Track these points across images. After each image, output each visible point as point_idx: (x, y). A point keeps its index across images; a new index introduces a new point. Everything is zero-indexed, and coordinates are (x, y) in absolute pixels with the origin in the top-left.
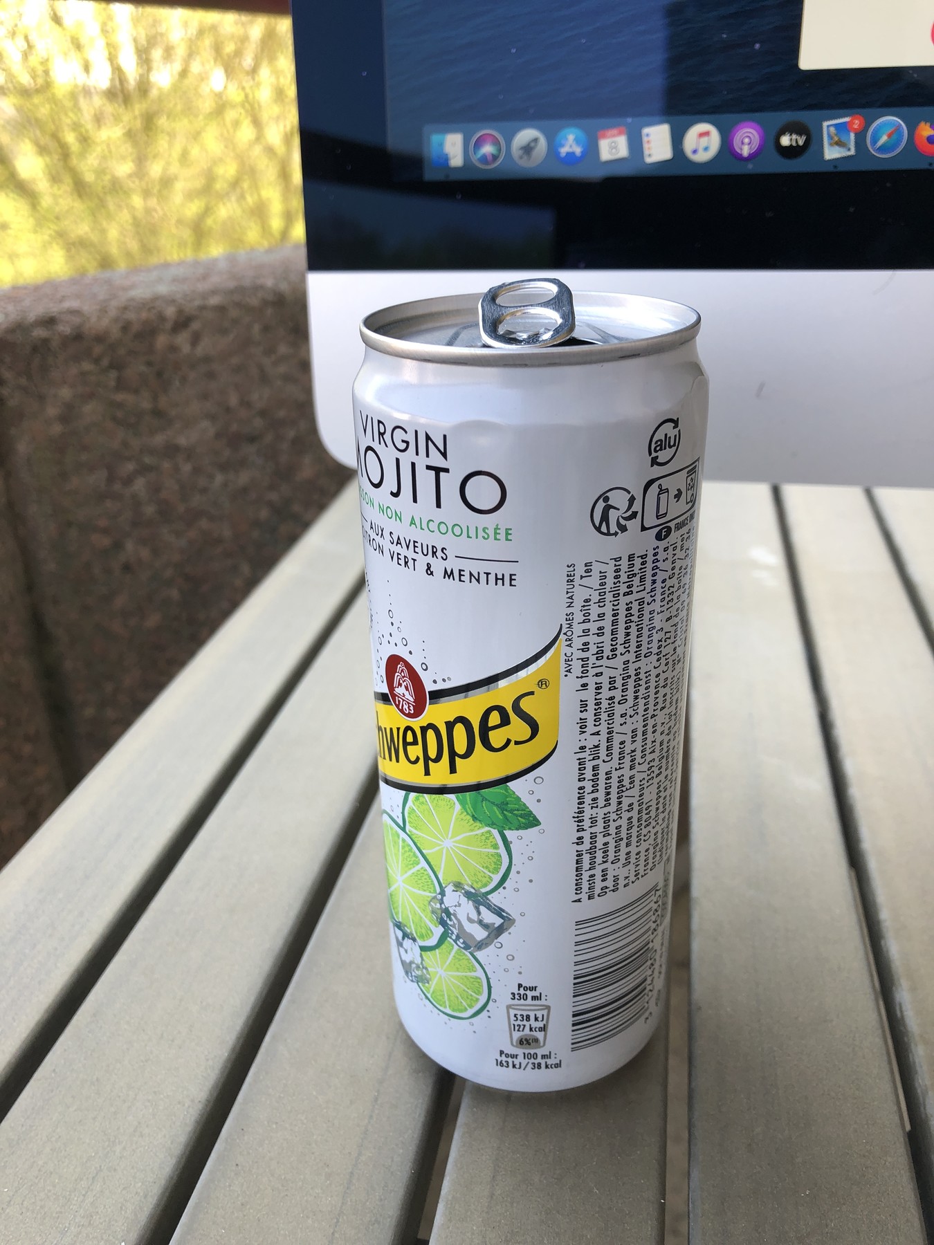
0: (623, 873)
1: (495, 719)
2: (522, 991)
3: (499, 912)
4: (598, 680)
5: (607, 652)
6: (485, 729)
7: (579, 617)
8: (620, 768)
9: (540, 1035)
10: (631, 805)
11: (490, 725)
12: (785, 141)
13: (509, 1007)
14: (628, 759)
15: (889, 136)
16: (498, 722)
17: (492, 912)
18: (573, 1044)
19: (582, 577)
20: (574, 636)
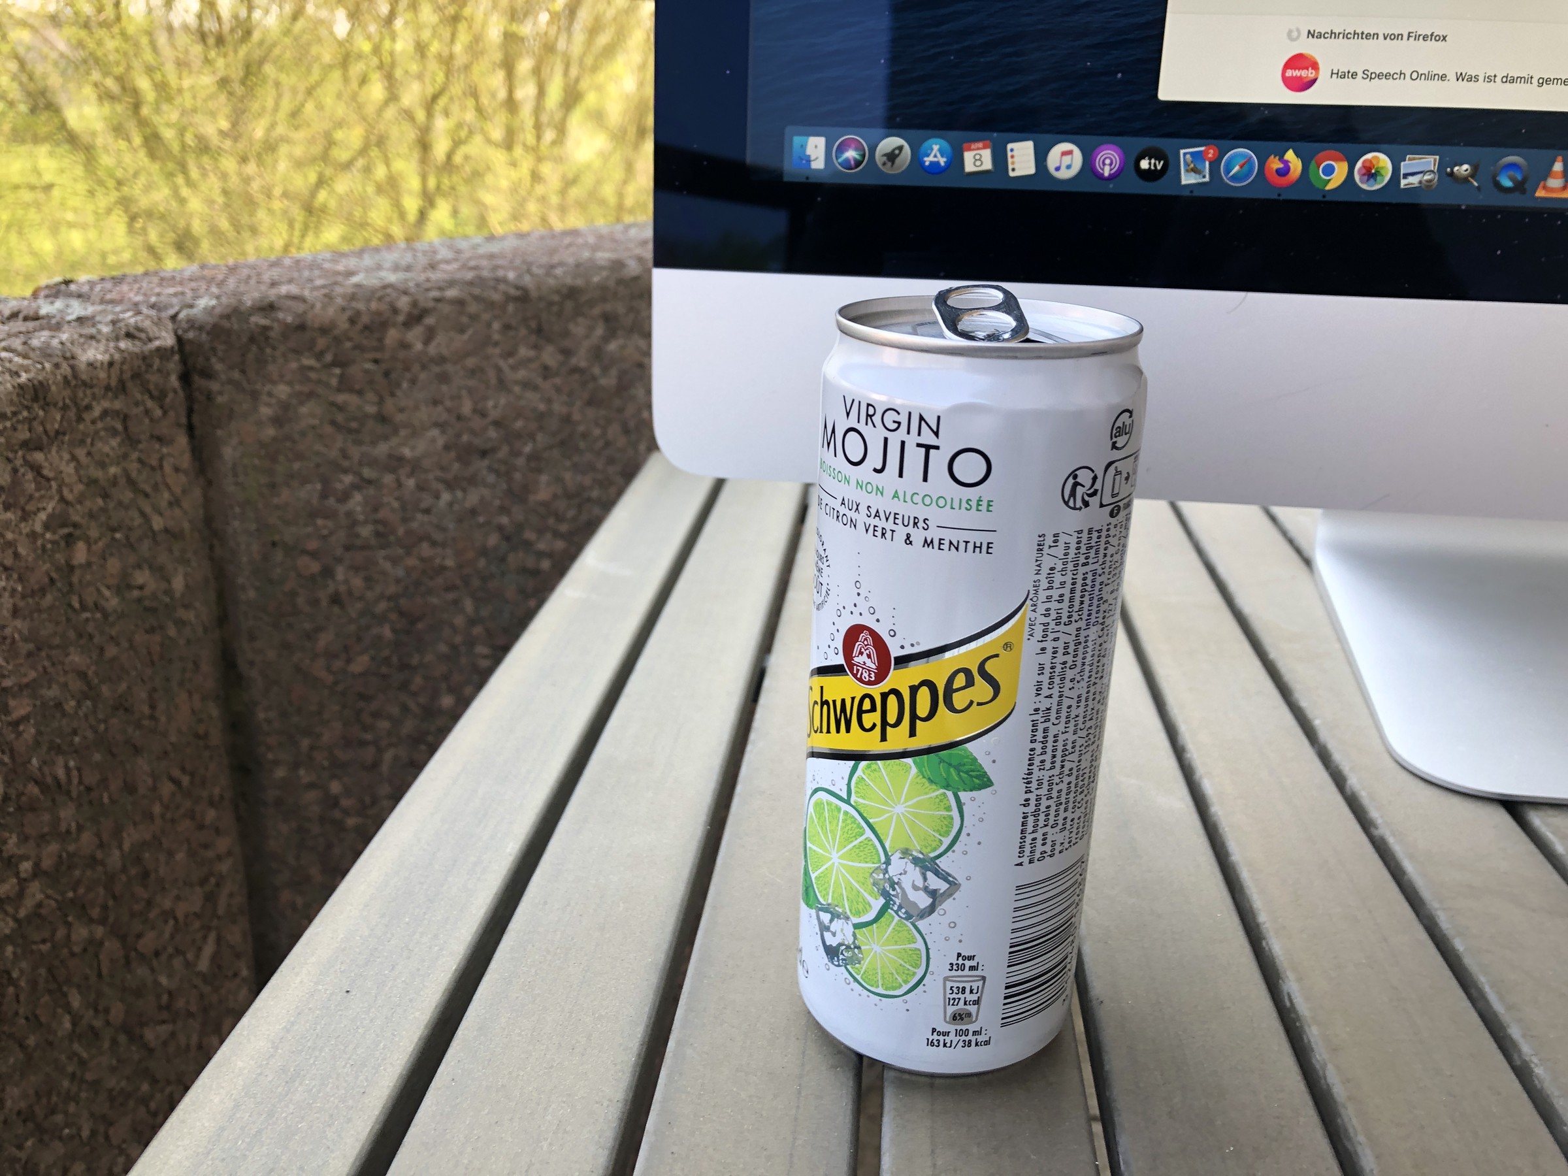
0: (1059, 838)
1: (960, 681)
2: (960, 961)
4: (1055, 644)
5: (1065, 619)
6: (949, 690)
7: (1044, 584)
8: (1066, 732)
9: (973, 1009)
10: (1071, 770)
11: (954, 688)
12: (1144, 164)
13: (946, 979)
14: (1072, 723)
15: (1241, 167)
16: (963, 684)
18: (1003, 1019)
19: (1050, 547)
20: (1039, 602)
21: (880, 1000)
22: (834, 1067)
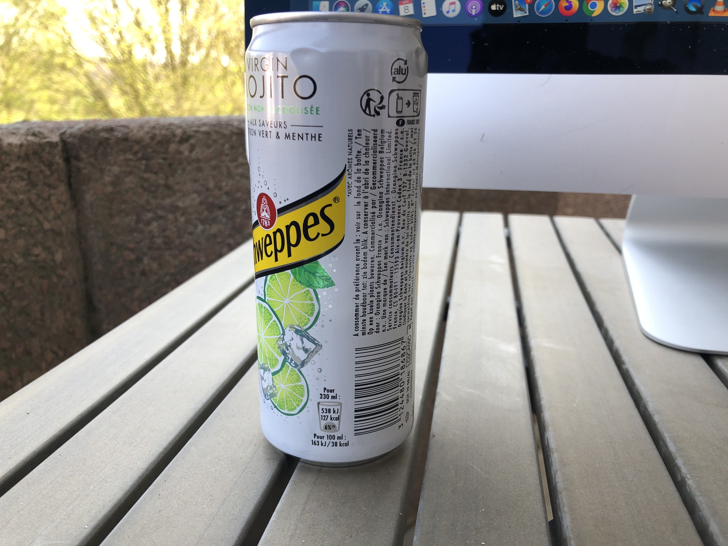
0: (382, 322)
2: (326, 393)
3: (313, 341)
4: (366, 200)
5: (371, 185)
6: (306, 227)
7: (355, 161)
8: (379, 257)
9: (336, 423)
10: (385, 281)
11: (308, 225)
12: (493, 7)
13: (319, 404)
14: (383, 252)
15: (546, 6)
16: (313, 223)
17: (310, 341)
18: (355, 430)
19: (356, 138)
20: (353, 173)
21: (287, 417)
22: (269, 459)
